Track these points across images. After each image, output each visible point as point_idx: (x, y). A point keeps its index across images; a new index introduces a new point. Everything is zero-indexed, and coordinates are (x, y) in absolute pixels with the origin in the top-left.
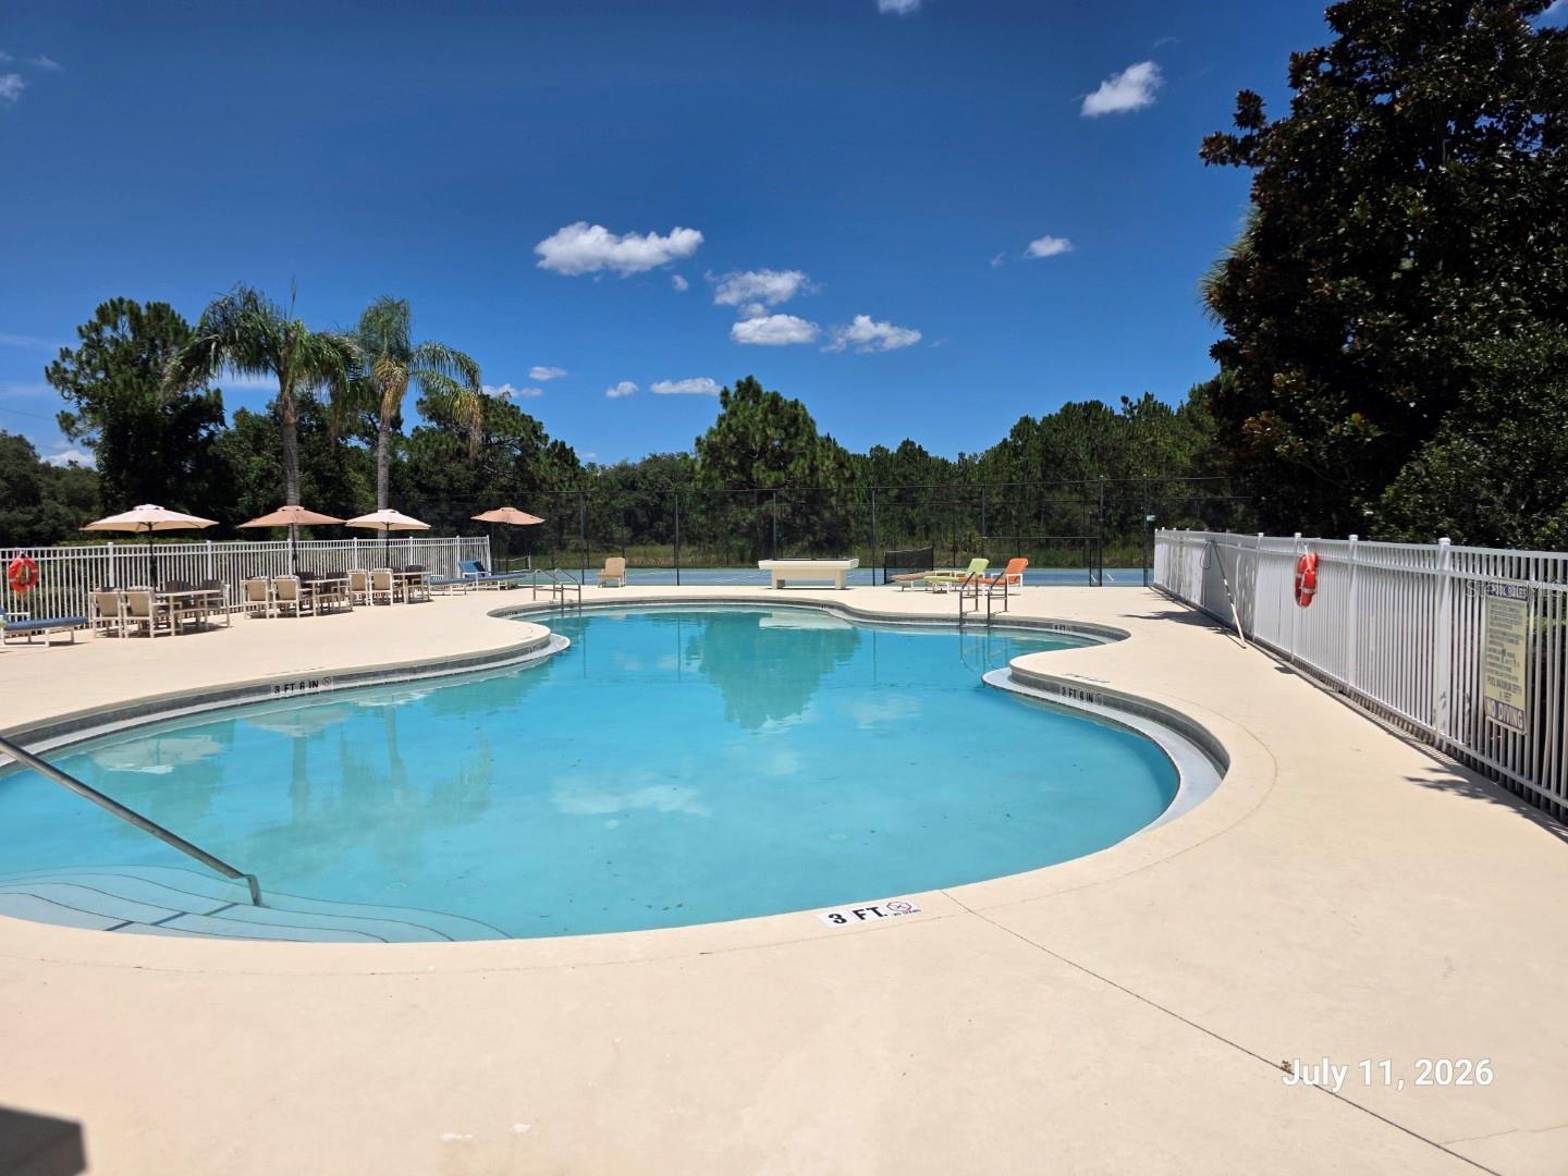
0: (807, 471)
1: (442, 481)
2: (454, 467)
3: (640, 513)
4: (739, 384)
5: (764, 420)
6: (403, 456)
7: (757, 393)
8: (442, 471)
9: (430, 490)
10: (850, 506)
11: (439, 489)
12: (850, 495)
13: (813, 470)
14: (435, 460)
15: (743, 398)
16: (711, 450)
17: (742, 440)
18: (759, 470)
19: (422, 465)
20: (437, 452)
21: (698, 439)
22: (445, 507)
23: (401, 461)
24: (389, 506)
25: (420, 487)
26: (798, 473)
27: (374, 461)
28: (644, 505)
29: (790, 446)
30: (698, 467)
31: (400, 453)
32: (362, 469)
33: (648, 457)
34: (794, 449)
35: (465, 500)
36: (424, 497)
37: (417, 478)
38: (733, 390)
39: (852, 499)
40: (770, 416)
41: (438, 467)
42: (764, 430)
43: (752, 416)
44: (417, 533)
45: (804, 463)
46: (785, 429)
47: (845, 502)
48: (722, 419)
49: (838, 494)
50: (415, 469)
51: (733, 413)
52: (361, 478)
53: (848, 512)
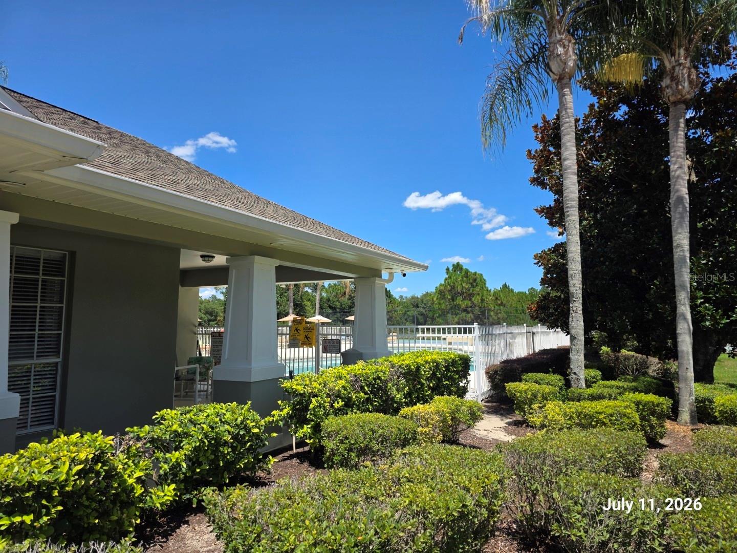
0: (480, 301)
1: (337, 304)
2: (342, 299)
3: (420, 317)
4: (453, 265)
5: (462, 280)
6: (324, 294)
7: (461, 269)
8: (338, 300)
9: (334, 308)
10: (500, 315)
11: (337, 308)
12: (499, 311)
13: (482, 300)
14: (336, 297)
15: (455, 271)
16: (441, 292)
17: (453, 288)
18: (459, 301)
19: (331, 298)
20: (337, 293)
21: (436, 287)
22: (339, 315)
23: (323, 297)
24: (319, 315)
25: (330, 307)
26: (476, 302)
27: (314, 297)
28: (422, 314)
29: (473, 291)
30: (435, 299)
31: (323, 294)
32: (309, 300)
33: (424, 293)
34: (475, 292)
35: (346, 312)
36: (331, 311)
37: (329, 303)
38: (451, 268)
39: (500, 313)
40: (465, 279)
41: (336, 299)
42: (461, 284)
43: (457, 279)
44: (328, 324)
45: (479, 298)
46: (471, 284)
47: (497, 314)
48: (446, 279)
49: (494, 311)
50: (329, 300)
51: (450, 277)
52: (308, 303)
53: (499, 318)
